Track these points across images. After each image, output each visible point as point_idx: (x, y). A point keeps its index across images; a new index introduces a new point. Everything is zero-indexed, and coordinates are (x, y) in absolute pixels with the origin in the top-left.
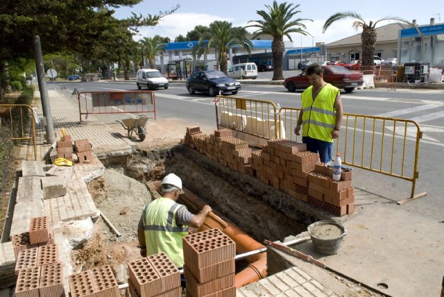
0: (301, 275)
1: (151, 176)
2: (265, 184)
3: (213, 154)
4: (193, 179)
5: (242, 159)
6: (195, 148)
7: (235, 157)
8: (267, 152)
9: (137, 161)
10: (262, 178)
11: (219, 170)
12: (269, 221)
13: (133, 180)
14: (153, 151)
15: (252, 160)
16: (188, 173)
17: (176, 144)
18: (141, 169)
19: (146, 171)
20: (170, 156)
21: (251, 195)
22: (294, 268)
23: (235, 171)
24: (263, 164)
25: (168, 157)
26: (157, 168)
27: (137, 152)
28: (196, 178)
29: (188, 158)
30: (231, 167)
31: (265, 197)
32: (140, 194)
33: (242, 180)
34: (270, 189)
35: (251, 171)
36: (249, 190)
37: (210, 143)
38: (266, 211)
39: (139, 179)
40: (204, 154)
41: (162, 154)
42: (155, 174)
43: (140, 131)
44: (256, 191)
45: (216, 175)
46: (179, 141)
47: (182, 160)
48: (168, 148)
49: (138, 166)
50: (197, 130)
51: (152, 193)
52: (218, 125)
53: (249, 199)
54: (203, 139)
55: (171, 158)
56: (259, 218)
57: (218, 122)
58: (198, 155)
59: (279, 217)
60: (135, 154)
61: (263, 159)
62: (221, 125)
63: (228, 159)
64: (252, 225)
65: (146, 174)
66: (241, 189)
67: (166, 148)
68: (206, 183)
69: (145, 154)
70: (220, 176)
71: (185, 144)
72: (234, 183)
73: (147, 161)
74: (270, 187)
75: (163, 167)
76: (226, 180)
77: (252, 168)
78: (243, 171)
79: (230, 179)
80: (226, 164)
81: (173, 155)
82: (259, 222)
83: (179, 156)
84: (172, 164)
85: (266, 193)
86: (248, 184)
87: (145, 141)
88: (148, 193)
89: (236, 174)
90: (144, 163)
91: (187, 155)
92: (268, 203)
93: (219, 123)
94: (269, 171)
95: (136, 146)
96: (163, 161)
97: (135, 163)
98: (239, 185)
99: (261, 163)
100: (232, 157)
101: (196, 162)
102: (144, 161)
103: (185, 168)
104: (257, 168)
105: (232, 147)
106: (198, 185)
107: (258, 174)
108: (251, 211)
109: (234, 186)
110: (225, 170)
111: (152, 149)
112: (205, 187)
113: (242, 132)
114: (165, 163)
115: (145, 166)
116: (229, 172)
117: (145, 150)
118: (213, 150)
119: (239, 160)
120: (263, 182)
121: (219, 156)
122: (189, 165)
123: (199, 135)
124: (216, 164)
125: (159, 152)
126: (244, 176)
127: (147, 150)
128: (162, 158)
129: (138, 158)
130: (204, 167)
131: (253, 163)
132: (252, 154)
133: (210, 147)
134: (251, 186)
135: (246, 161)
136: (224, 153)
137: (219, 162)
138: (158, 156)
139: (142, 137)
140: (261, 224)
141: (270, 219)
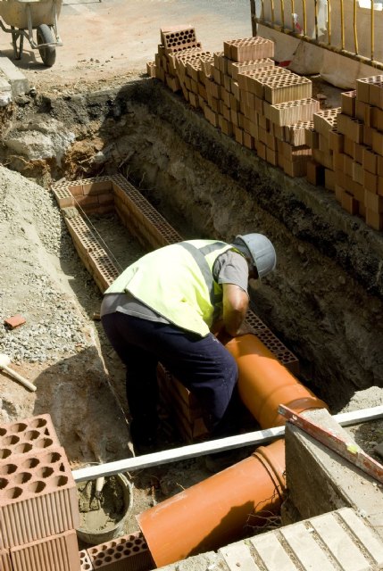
0: (358, 542)
1: (66, 166)
2: (344, 210)
3: (219, 113)
4: (172, 178)
5: (288, 133)
6: (179, 93)
7: (271, 125)
8: (354, 117)
9: (26, 126)
10: (339, 191)
11: (233, 161)
12: (348, 316)
13: (15, 178)
14: (68, 99)
15: (315, 135)
16: (160, 161)
17: (136, 78)
18: (36, 147)
19: (50, 154)
20: (118, 112)
21: (304, 237)
22: (345, 512)
23: (270, 165)
24: (342, 151)
25: (110, 115)
26: (80, 147)
27: (25, 99)
28: (178, 177)
29: (162, 118)
30: (261, 154)
31: (340, 247)
32: (30, 216)
33: (285, 193)
34: (356, 228)
35: (312, 169)
36: (302, 223)
37: (212, 79)
38: (342, 288)
39: (34, 172)
40: (200, 110)
41: (92, 106)
42: (75, 161)
43: (42, 38)
44: (319, 228)
45: (224, 172)
46: (143, 69)
47: (147, 123)
48: (112, 89)
49: (28, 139)
50: (188, 36)
51: (63, 214)
52: (254, 21)
53: (301, 250)
54: (196, 67)
55: (118, 119)
56: (322, 303)
57: (253, 11)
58: (186, 112)
59: (374, 310)
60: (21, 104)
61: (342, 137)
62: (263, 22)
63: (254, 130)
64: (303, 323)
65: (50, 161)
66: (281, 220)
67: (106, 88)
68: (201, 193)
69: (46, 107)
70: (234, 176)
71: (157, 80)
72: (265, 201)
73: (53, 125)
74: (356, 220)
75: (99, 144)
76: (249, 189)
77: (315, 162)
78: (290, 168)
79: (257, 189)
80: (249, 144)
81: (124, 110)
82: (321, 315)
83: (139, 112)
84: (123, 134)
85: (343, 236)
86: (302, 205)
87: (54, 67)
88: (54, 211)
89: (273, 174)
90: (44, 132)
91: (160, 110)
92: (347, 265)
93: (258, 15)
94: (356, 174)
95: (25, 82)
96: (96, 125)
97: (20, 130)
98: (277, 208)
99: (336, 148)
100: (263, 125)
101: (180, 134)
102: (43, 125)
103: (155, 148)
104: (327, 162)
105: (264, 94)
106: (183, 197)
107: (329, 177)
108: (303, 284)
109: (265, 208)
110: (247, 161)
111: (66, 93)
112: (199, 202)
113: (315, 42)
114: (103, 133)
115: (46, 141)
116: (256, 168)
117: (47, 94)
118: (219, 99)
119: (280, 136)
120: (339, 203)
121: (235, 121)
122: (163, 139)
123: (194, 52)
124: (225, 141)
125: (83, 101)
126: (292, 183)
127: (52, 96)
128: (93, 117)
129: (29, 116)
130: (198, 148)
131: (316, 146)
132: (316, 119)
133: (211, 91)
134: (308, 212)
135: (299, 140)
136: (244, 110)
137: (233, 136)
138: (83, 112)
139: (48, 57)
140: (326, 321)
141: (351, 311)
